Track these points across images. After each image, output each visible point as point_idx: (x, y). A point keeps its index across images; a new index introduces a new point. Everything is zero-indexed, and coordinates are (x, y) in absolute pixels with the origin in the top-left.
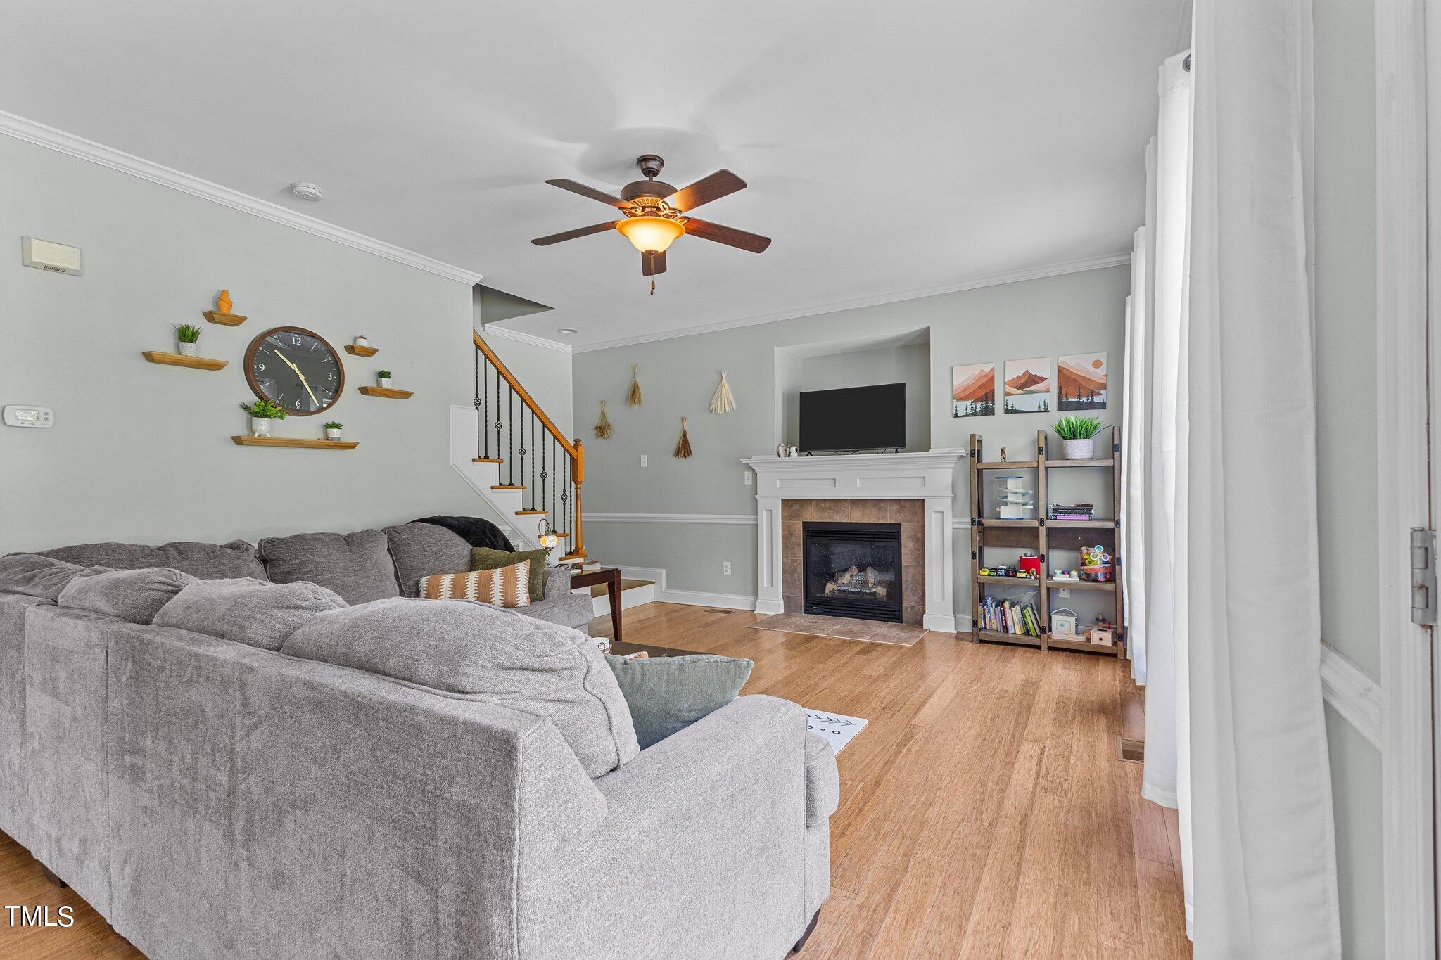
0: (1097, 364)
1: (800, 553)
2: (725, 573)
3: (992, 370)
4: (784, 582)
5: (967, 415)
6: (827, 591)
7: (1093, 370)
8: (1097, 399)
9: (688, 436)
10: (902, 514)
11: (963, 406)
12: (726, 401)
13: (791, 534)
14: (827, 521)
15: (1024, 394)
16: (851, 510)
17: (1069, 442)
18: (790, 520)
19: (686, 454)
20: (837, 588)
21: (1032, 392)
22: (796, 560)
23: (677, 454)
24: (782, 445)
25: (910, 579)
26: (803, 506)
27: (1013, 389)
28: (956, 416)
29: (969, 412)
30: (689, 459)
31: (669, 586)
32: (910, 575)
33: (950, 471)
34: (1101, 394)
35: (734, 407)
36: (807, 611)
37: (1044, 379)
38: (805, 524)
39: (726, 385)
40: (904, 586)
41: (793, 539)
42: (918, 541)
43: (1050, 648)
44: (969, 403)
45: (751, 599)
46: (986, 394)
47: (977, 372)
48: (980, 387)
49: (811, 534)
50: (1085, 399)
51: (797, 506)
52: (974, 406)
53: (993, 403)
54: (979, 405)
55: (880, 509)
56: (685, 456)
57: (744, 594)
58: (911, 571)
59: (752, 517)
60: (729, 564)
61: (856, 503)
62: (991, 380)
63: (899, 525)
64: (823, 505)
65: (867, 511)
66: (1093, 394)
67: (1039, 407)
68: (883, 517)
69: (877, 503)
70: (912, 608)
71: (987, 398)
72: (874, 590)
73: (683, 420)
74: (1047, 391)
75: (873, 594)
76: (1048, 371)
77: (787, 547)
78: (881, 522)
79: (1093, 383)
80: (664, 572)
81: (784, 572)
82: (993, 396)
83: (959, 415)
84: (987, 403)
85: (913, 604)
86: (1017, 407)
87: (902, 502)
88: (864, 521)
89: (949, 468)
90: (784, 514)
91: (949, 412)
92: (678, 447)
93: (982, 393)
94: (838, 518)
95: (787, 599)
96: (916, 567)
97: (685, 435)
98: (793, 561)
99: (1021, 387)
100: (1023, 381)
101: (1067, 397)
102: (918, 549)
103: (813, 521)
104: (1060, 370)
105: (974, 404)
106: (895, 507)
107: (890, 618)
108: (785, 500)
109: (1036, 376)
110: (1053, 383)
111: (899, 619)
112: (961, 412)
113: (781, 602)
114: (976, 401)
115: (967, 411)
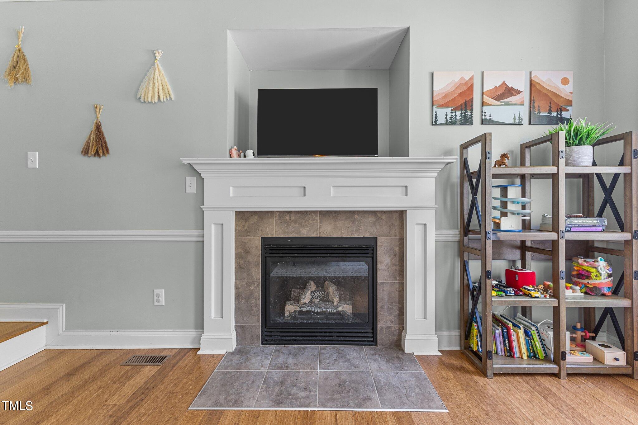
0: (565, 81)
1: (257, 274)
2: (156, 304)
3: (472, 78)
4: (237, 309)
5: (447, 124)
6: (287, 314)
7: (561, 86)
8: (565, 115)
9: (104, 129)
10: (378, 227)
11: (443, 114)
12: (161, 88)
13: (247, 252)
14: (291, 235)
15: (501, 105)
16: (321, 223)
17: (575, 148)
18: (246, 235)
19: (101, 152)
20: (298, 309)
21: (508, 104)
22: (253, 283)
23: (86, 152)
24: (235, 147)
25: (386, 297)
26: (262, 219)
27: (490, 99)
28: (435, 123)
29: (449, 120)
30: (104, 160)
31: (69, 326)
32: (386, 293)
33: (433, 180)
34: (568, 110)
35: (172, 96)
36: (266, 341)
37: (519, 92)
38: (264, 239)
39: (161, 68)
40: (379, 305)
41: (250, 258)
42: (395, 255)
43: (569, 375)
44: (449, 110)
45: (193, 333)
46: (465, 103)
47: (457, 80)
48: (460, 94)
49: (271, 251)
50: (554, 114)
51: (255, 219)
52: (453, 114)
53: (472, 112)
54: (458, 113)
55: (354, 222)
56: (97, 154)
57: (183, 327)
58: (387, 288)
59: (195, 233)
60: (162, 293)
61: (326, 214)
62: (471, 89)
63: (375, 239)
64: (287, 218)
65: (340, 224)
66: (561, 110)
67: (515, 119)
68: (357, 231)
69: (351, 214)
70: (388, 328)
71: (466, 106)
72: (340, 309)
73: (96, 108)
74: (522, 104)
75: (339, 314)
76: (522, 85)
77: (240, 267)
78: (356, 235)
79: (562, 99)
80: (62, 309)
81: (237, 297)
82: (472, 105)
83: (439, 123)
84: (466, 112)
85: (389, 324)
86: (495, 118)
87: (379, 215)
88: (335, 235)
89: (432, 177)
90: (239, 228)
91: (428, 119)
92: (88, 143)
93: (461, 101)
94: (305, 232)
95: (241, 329)
96: (392, 284)
97: (98, 127)
98: (248, 284)
99: (498, 98)
100: (500, 92)
101: (539, 111)
102: (395, 265)
103: (275, 236)
104: (532, 84)
105: (454, 112)
106: (371, 219)
107: (362, 341)
108: (240, 212)
109: (512, 88)
110: (525, 96)
111: (372, 341)
112: (441, 120)
113: (234, 334)
114: (456, 109)
115: (446, 119)
